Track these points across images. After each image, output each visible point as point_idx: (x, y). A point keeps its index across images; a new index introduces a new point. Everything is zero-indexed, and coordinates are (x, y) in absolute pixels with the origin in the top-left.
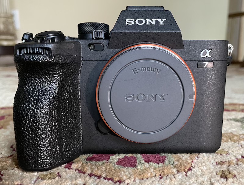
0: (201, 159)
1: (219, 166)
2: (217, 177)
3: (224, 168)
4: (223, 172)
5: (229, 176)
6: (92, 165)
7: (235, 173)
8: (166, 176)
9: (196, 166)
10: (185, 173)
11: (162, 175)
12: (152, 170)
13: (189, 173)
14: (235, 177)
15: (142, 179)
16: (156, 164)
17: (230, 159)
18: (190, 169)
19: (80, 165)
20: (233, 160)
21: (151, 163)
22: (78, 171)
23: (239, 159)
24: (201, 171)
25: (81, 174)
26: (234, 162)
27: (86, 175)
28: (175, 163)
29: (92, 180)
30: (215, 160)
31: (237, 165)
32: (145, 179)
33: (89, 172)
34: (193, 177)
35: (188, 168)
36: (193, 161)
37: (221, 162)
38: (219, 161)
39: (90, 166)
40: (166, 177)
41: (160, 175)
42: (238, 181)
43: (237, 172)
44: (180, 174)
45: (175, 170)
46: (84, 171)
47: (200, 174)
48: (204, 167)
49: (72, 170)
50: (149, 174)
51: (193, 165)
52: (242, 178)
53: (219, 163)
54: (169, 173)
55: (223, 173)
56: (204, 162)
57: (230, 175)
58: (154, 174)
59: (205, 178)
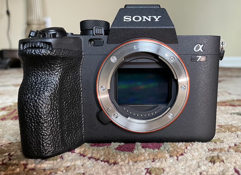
0: (195, 146)
1: (211, 152)
2: (205, 161)
3: (215, 154)
4: (213, 157)
5: (217, 161)
6: (93, 150)
7: (224, 158)
8: (158, 159)
9: (189, 151)
10: (176, 158)
11: (155, 159)
12: (147, 155)
13: (180, 158)
14: (222, 162)
15: (136, 162)
16: (151, 150)
17: (222, 147)
18: (182, 154)
19: (83, 149)
20: (225, 148)
21: (147, 149)
22: (79, 155)
23: (231, 147)
24: (192, 156)
25: (81, 157)
26: (226, 149)
27: (85, 157)
28: (170, 150)
29: (90, 162)
30: (208, 148)
31: (228, 151)
32: (138, 162)
33: (89, 155)
34: (183, 161)
35: (180, 153)
36: (186, 148)
37: (214, 149)
38: (212, 148)
39: (91, 151)
40: (158, 161)
41: (153, 159)
42: (224, 165)
43: (226, 157)
44: (172, 158)
45: (167, 155)
46: (85, 154)
47: (190, 158)
48: (196, 153)
49: (74, 154)
50: (143, 158)
51: (186, 150)
52: (228, 163)
53: (211, 150)
54: (162, 157)
55: (212, 159)
56: (197, 149)
57: (219, 160)
58: (148, 158)
59: (194, 162)
